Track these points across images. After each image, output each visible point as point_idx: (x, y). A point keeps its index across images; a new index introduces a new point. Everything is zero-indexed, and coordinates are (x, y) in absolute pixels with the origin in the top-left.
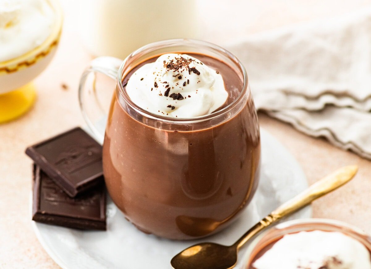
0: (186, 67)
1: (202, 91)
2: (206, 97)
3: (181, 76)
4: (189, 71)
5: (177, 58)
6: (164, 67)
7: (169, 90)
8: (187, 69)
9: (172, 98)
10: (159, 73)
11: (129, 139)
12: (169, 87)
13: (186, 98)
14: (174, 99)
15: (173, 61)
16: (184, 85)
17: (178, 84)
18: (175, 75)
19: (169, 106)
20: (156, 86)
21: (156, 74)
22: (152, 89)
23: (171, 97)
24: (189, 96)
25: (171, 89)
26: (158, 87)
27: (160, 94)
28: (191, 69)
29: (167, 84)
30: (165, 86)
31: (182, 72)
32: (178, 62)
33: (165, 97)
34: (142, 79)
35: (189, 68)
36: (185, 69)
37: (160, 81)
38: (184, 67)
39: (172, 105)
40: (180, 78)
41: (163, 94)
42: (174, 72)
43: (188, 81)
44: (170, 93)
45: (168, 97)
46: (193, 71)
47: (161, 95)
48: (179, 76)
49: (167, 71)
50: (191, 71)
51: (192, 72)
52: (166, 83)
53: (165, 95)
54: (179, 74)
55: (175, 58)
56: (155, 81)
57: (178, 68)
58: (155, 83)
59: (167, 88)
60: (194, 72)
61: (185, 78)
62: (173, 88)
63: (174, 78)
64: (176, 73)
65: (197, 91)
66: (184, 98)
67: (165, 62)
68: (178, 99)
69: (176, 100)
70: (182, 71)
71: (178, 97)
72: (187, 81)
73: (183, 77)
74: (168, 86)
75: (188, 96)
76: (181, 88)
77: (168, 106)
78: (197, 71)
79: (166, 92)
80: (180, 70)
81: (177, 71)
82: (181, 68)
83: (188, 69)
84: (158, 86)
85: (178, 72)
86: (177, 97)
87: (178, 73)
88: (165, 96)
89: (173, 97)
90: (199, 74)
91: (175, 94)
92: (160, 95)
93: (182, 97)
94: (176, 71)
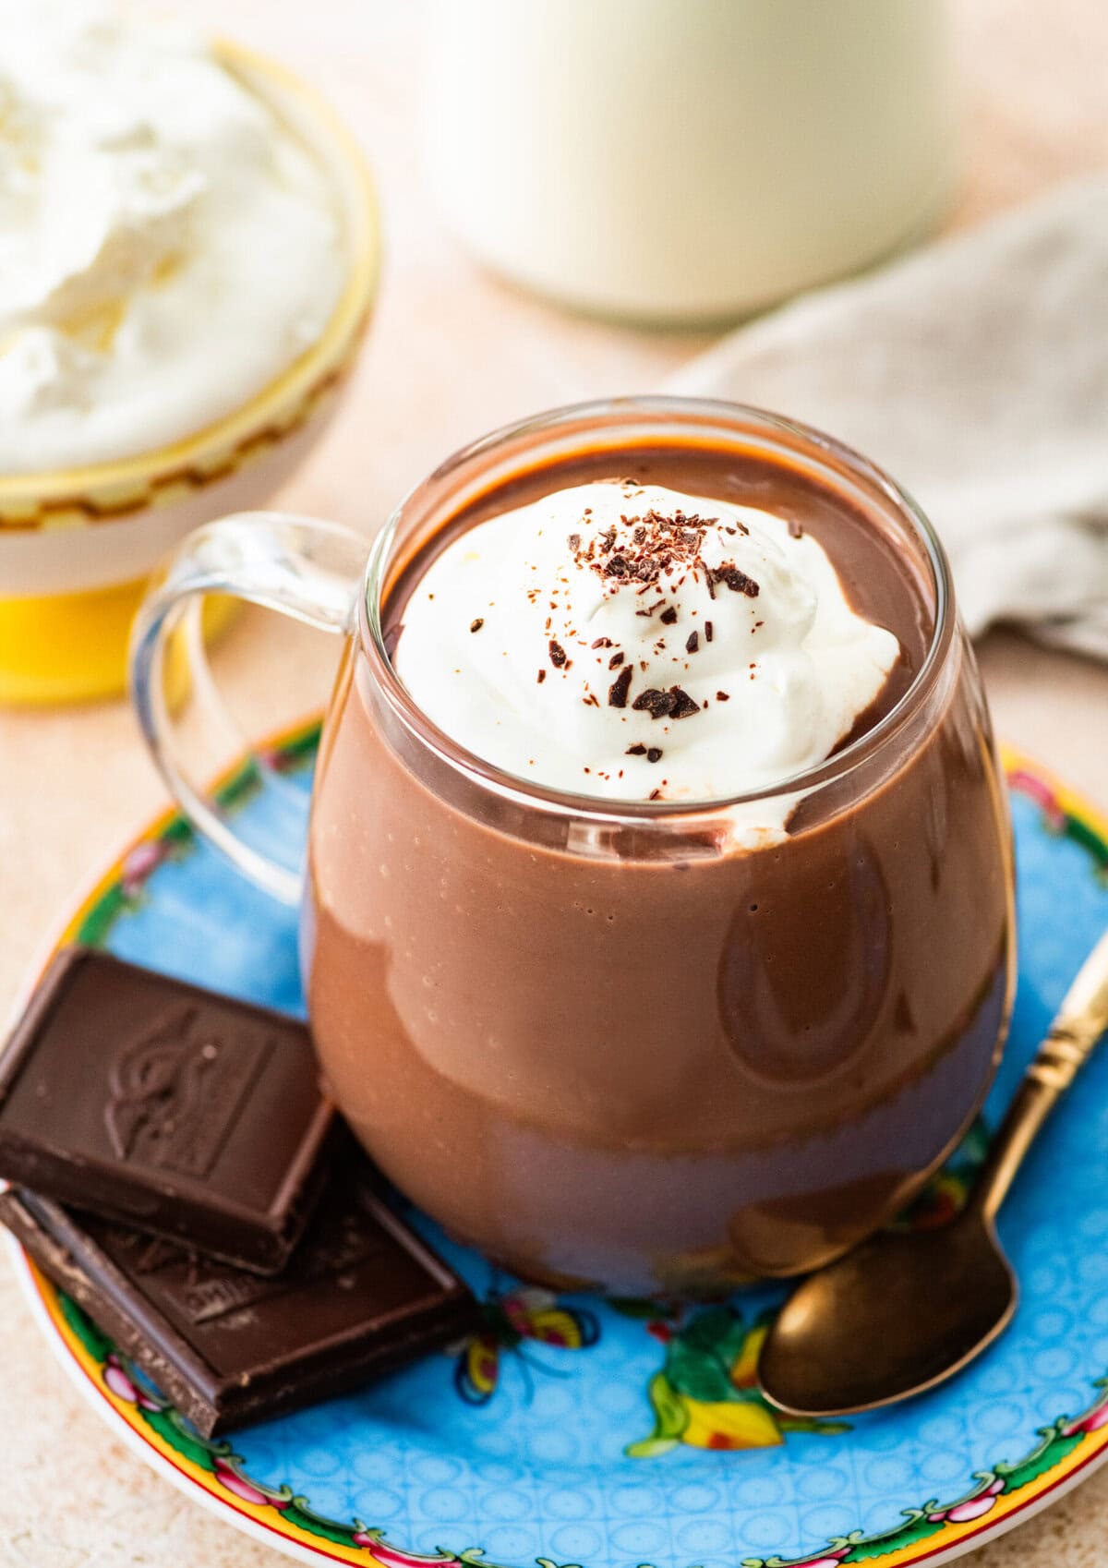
0: (689, 567)
1: (777, 668)
2: (798, 690)
3: (672, 608)
4: (711, 585)
5: (628, 519)
6: (581, 567)
7: (626, 678)
8: (696, 575)
9: (646, 714)
10: (556, 592)
11: (459, 908)
12: (626, 664)
13: (706, 705)
14: (655, 716)
15: (614, 536)
16: (692, 646)
17: (662, 646)
18: (646, 608)
19: (637, 750)
20: (559, 658)
21: (544, 599)
22: (542, 676)
23: (639, 705)
24: (722, 697)
25: (637, 673)
26: (572, 668)
27: (589, 698)
28: (714, 571)
29: (613, 652)
30: (606, 662)
31: (674, 590)
32: (640, 536)
33: (614, 710)
34: (477, 627)
35: (707, 572)
36: (689, 575)
37: (573, 633)
38: (683, 566)
39: (649, 745)
40: (670, 617)
41: (604, 697)
42: (642, 592)
43: (709, 625)
44: (635, 692)
45: (628, 711)
46: (726, 580)
47: (592, 701)
48: (664, 608)
49: (609, 595)
50: (719, 581)
51: (722, 588)
52: (609, 644)
53: (611, 704)
54: (662, 602)
55: (624, 519)
56: (550, 638)
57: (657, 575)
58: (554, 647)
59: (619, 671)
60: (731, 587)
61: (694, 613)
62: (643, 664)
63: (643, 620)
64: (652, 598)
65: (752, 666)
66: (700, 704)
67: (574, 540)
68: (675, 714)
69: (666, 721)
70: (675, 584)
71: (675, 704)
72: (702, 630)
73: (683, 614)
74: (618, 659)
75: (715, 696)
76: (680, 664)
77: (628, 748)
78: (745, 579)
79: (613, 687)
80: (665, 581)
81: (653, 589)
82: (669, 572)
83: (700, 572)
84: (569, 658)
85: (659, 590)
86: (671, 707)
87: (658, 597)
88: (612, 708)
89: (650, 710)
90: (753, 591)
91: (657, 692)
92: (588, 703)
93: (692, 702)
94: (648, 587)
